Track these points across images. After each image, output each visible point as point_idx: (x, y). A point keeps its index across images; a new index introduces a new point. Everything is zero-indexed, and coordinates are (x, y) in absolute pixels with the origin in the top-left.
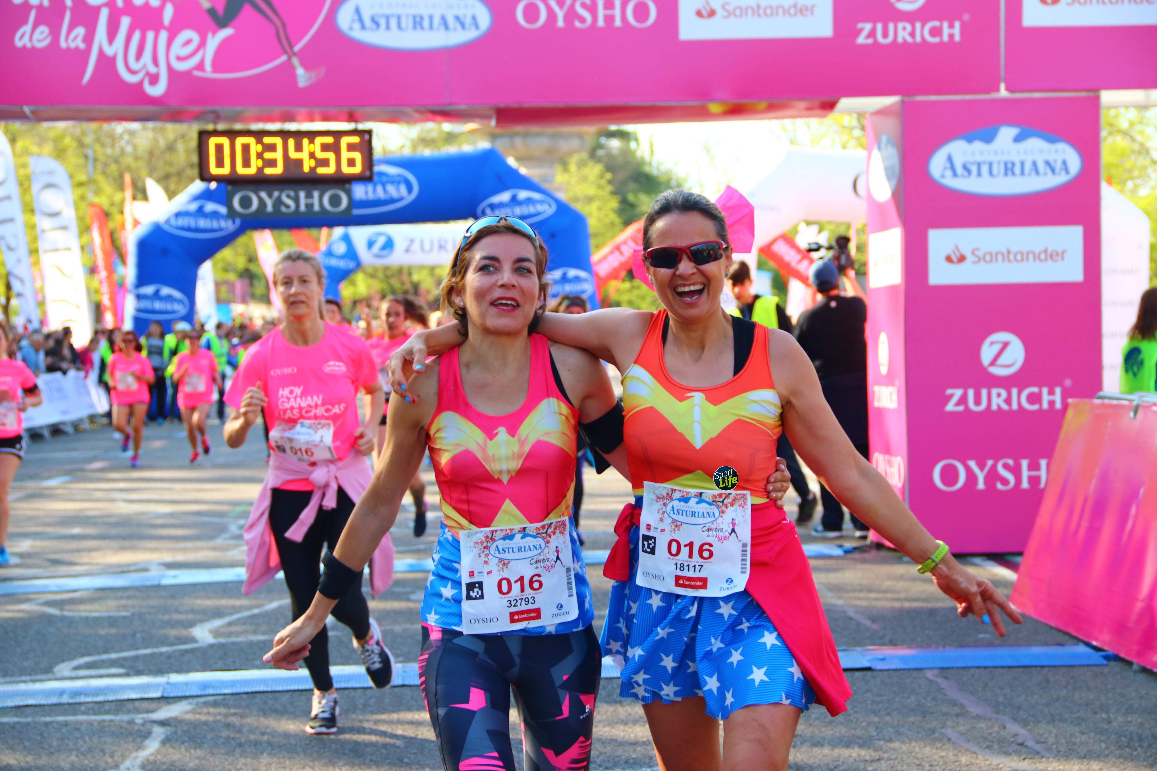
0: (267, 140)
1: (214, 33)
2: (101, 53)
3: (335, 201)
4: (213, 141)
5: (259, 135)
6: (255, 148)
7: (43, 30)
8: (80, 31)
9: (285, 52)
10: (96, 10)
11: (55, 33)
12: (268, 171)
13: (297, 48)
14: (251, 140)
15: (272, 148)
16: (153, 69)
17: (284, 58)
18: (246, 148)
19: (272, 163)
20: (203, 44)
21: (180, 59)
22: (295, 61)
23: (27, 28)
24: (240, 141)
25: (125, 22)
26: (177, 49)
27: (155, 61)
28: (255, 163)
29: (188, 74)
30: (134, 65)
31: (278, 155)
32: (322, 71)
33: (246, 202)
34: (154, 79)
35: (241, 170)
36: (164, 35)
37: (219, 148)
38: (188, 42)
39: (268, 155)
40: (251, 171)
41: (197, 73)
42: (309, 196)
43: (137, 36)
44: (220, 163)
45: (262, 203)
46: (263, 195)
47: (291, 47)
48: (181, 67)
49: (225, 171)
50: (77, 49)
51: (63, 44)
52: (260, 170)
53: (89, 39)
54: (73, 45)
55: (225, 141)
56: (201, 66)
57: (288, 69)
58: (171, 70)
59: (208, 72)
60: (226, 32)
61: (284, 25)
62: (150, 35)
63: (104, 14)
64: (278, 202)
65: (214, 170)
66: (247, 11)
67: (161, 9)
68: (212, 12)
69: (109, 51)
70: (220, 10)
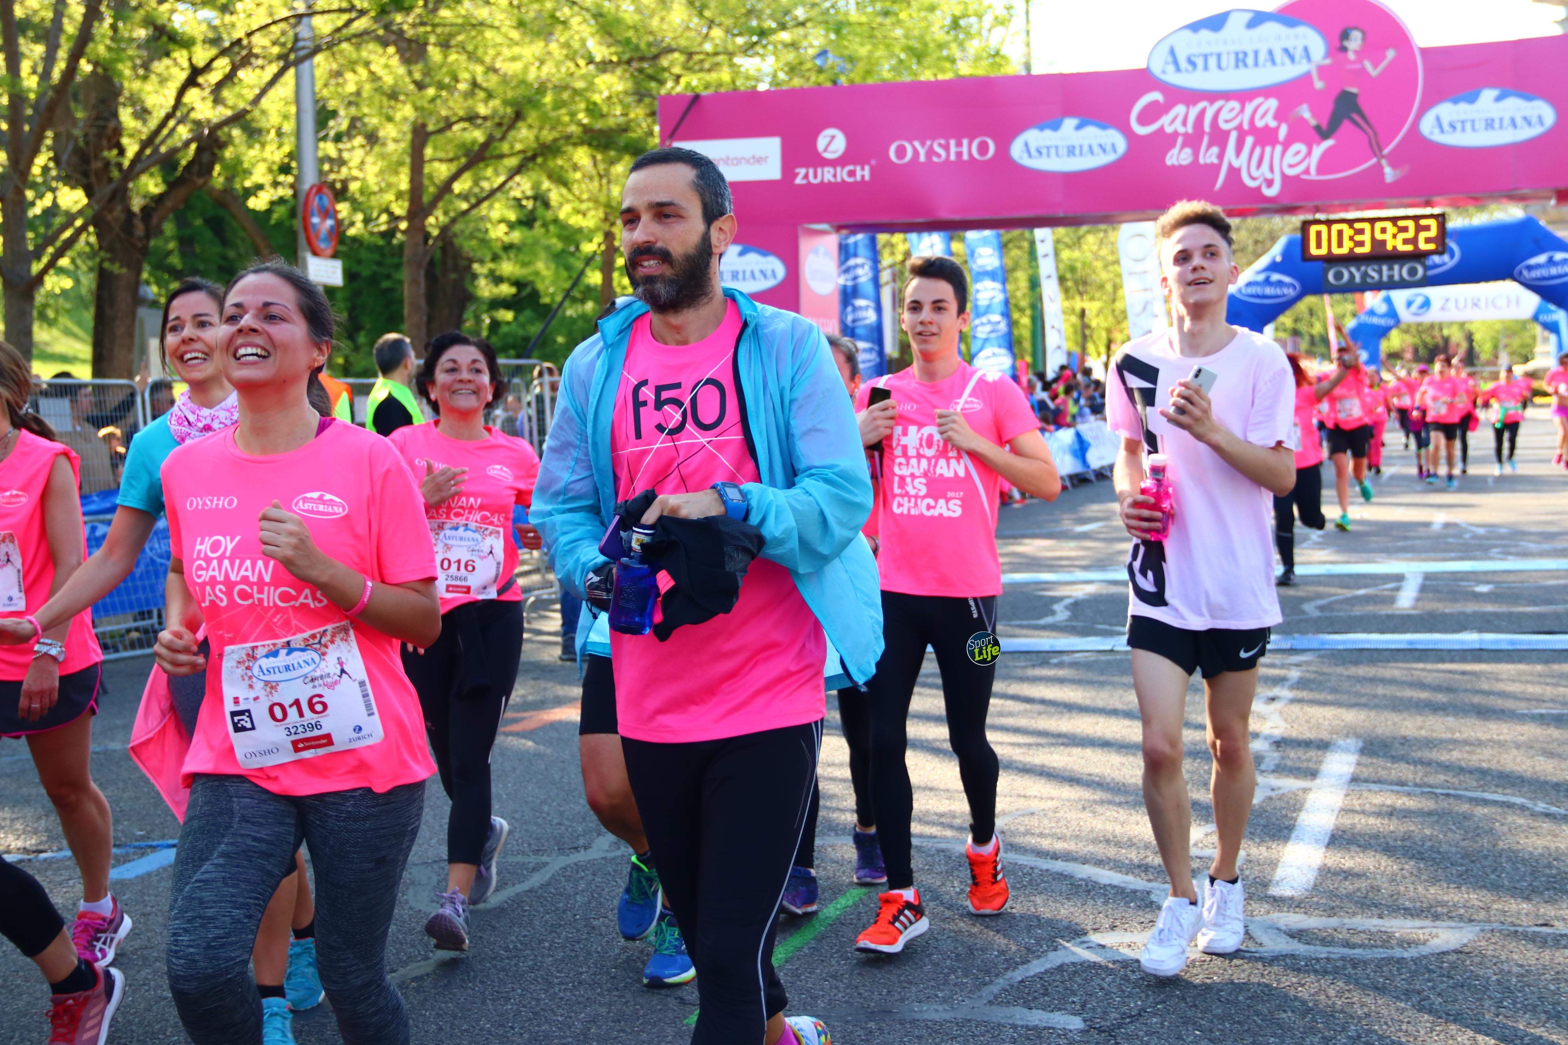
0: (1357, 226)
1: (1319, 144)
2: (1231, 166)
3: (1413, 272)
4: (1313, 229)
5: (1350, 222)
6: (1347, 232)
7: (1188, 151)
8: (1215, 150)
9: (1375, 155)
10: (1227, 133)
11: (1196, 154)
12: (1358, 250)
13: (1386, 151)
14: (1344, 227)
15: (1361, 232)
16: (1269, 176)
17: (1374, 161)
18: (1340, 233)
19: (1361, 244)
20: (1309, 153)
21: (1291, 166)
22: (1384, 162)
23: (1175, 151)
24: (1335, 228)
25: (1249, 140)
26: (1289, 158)
27: (1272, 169)
28: (1347, 245)
29: (1297, 178)
30: (1255, 173)
31: (1366, 238)
32: (1406, 168)
33: (1338, 276)
34: (1270, 183)
35: (1336, 251)
36: (1279, 149)
37: (1319, 234)
38: (1298, 153)
39: (1358, 238)
40: (1344, 251)
41: (1304, 177)
42: (1391, 269)
43: (1258, 150)
44: (1319, 246)
45: (1352, 276)
46: (1353, 270)
47: (1381, 150)
48: (1291, 172)
49: (1323, 251)
50: (1212, 164)
51: (1202, 161)
52: (1351, 250)
53: (1221, 156)
54: (1208, 161)
55: (1323, 228)
56: (1307, 171)
57: (1379, 168)
58: (1284, 177)
59: (1313, 175)
60: (1328, 143)
61: (1375, 134)
62: (1268, 149)
63: (1234, 136)
64: (1365, 275)
65: (1314, 251)
66: (1346, 125)
67: (1277, 129)
68: (1318, 128)
69: (1236, 164)
70: (1324, 126)
